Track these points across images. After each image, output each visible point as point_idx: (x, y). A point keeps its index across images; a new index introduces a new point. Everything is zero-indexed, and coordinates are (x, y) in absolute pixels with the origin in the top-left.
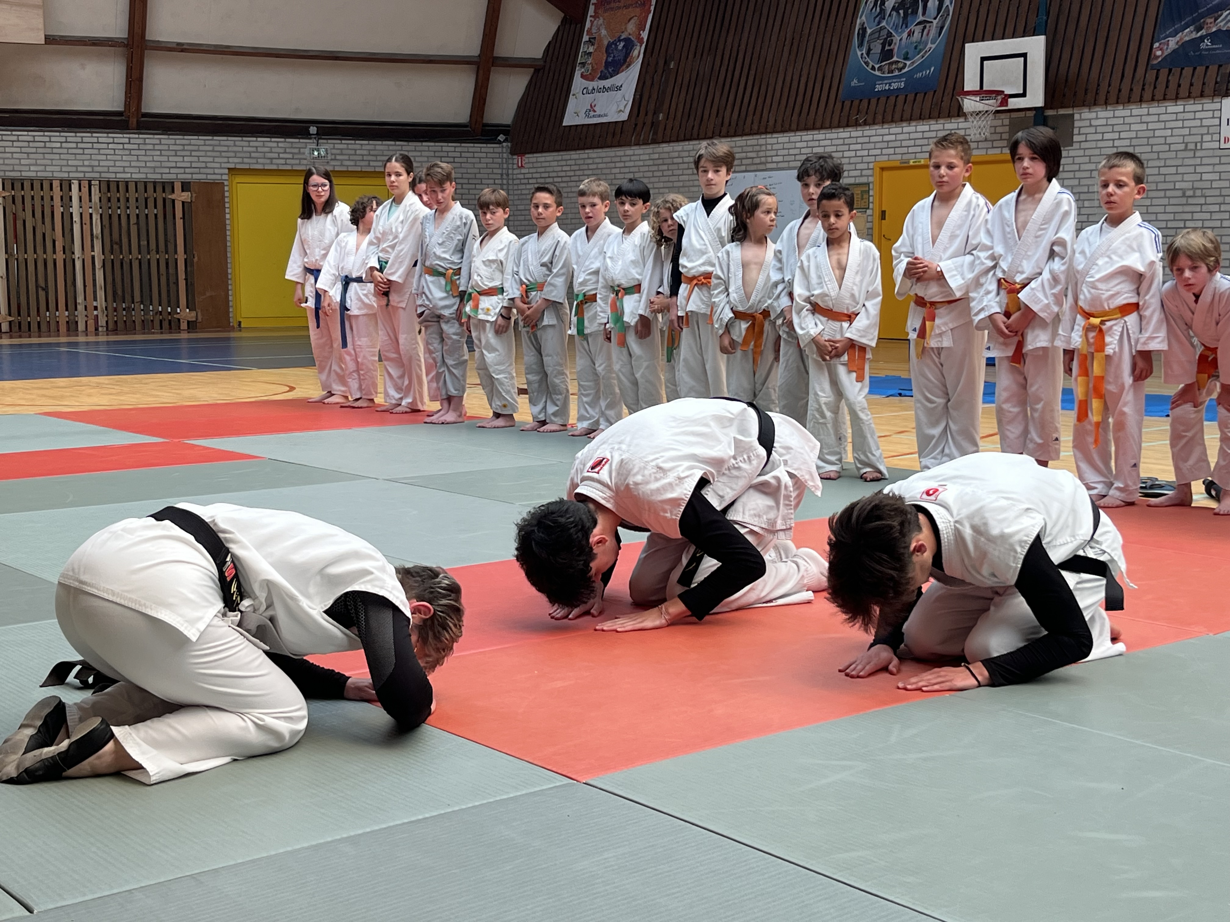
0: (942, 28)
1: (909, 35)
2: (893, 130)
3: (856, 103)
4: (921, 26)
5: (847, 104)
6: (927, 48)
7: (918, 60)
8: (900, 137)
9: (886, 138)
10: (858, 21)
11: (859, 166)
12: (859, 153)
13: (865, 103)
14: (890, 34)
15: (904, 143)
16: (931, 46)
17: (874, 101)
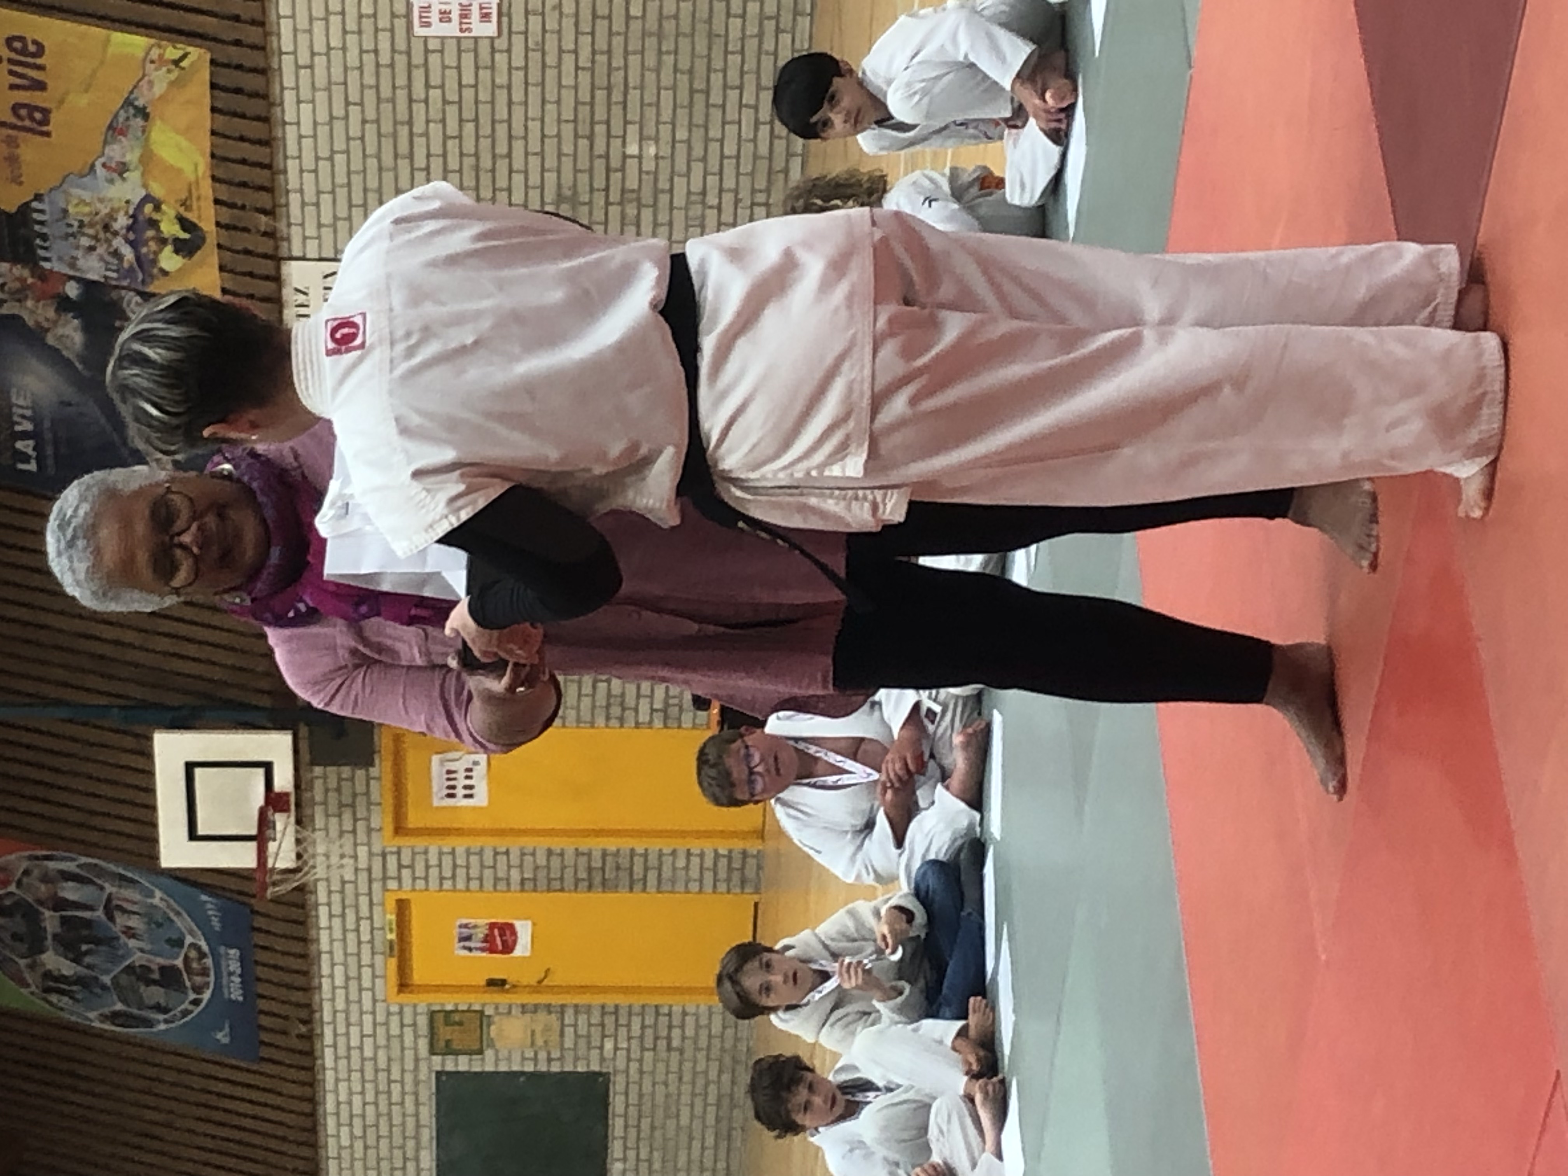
0: (122, 877)
1: (133, 936)
2: (325, 969)
3: (265, 1037)
4: (117, 915)
5: (265, 1052)
6: (162, 905)
7: (183, 923)
8: (339, 957)
9: (339, 981)
10: (97, 1024)
11: (395, 1030)
12: (368, 1030)
13: (265, 1021)
14: (130, 970)
15: (352, 948)
16: (158, 897)
17: (263, 1004)
